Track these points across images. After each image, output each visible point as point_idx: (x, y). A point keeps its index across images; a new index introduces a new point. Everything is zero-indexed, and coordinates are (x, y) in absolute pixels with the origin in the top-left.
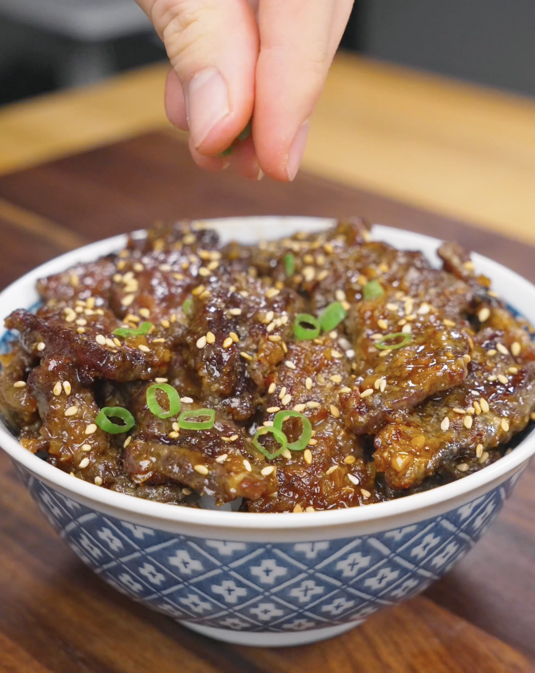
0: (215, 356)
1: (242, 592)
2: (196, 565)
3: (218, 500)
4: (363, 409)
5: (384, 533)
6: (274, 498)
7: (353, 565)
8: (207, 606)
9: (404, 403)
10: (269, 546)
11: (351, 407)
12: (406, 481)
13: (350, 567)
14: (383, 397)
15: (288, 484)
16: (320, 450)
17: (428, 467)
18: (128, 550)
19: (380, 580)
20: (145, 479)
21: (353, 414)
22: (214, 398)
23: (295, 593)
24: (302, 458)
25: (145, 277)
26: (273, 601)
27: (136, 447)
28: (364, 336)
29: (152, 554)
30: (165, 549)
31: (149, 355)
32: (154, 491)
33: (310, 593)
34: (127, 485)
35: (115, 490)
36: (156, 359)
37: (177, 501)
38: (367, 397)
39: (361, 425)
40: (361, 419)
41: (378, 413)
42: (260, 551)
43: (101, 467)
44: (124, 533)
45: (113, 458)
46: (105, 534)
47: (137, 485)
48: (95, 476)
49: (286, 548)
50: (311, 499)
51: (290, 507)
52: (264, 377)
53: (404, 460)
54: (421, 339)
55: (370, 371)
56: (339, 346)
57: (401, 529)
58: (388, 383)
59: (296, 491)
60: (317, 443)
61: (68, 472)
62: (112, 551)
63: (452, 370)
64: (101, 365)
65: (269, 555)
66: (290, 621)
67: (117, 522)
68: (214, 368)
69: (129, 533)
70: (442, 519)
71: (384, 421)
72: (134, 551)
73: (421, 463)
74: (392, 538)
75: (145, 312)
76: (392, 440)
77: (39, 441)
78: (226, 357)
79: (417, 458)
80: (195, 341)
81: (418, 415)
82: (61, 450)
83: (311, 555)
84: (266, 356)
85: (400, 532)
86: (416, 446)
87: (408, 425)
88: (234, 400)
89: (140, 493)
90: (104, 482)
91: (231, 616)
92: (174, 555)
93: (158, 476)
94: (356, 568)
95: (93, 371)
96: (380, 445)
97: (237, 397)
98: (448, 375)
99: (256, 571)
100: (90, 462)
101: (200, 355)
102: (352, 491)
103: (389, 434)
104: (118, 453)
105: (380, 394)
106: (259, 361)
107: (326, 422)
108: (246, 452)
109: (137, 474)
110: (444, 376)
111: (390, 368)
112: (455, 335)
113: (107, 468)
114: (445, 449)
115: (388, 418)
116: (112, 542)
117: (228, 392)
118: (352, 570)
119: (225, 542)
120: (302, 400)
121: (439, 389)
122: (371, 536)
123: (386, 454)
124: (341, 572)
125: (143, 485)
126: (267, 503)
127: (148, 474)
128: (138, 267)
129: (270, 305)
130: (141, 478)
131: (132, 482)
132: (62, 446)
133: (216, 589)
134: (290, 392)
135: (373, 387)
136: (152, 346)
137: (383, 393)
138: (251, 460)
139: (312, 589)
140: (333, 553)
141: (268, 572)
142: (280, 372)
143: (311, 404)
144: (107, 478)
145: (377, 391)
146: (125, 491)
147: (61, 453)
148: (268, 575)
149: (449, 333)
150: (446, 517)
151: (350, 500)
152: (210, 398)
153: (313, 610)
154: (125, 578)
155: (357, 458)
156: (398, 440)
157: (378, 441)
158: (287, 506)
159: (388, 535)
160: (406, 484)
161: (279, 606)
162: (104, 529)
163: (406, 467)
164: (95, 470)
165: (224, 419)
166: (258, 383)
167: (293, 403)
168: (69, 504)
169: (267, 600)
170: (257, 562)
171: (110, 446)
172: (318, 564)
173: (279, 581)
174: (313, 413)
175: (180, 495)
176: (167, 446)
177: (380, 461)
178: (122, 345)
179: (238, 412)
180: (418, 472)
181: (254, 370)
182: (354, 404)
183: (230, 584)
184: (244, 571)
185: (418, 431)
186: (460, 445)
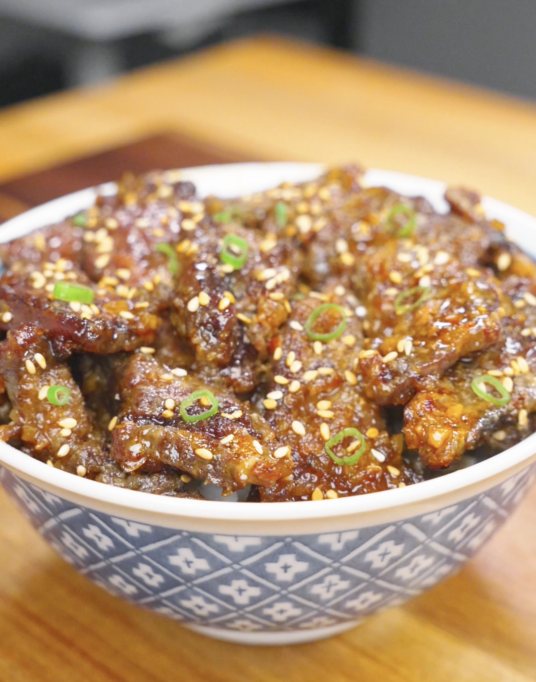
0: (210, 320)
1: (255, 592)
2: (202, 564)
3: (225, 488)
4: (388, 377)
5: (420, 517)
6: (289, 482)
7: (384, 555)
8: (213, 608)
9: (435, 367)
10: (288, 540)
11: (373, 374)
12: (446, 458)
13: (380, 558)
14: (409, 360)
15: (304, 465)
16: (338, 423)
17: (469, 440)
18: (120, 549)
19: (413, 570)
20: (137, 467)
21: (376, 382)
22: (211, 368)
23: (317, 589)
24: (317, 434)
25: (119, 234)
26: (290, 600)
27: (125, 428)
28: (375, 292)
29: (148, 554)
30: (163, 547)
31: (132, 322)
32: (148, 480)
33: (334, 589)
34: (115, 474)
35: (101, 481)
36: (141, 326)
37: (175, 490)
38: (391, 362)
39: (386, 394)
40: (386, 388)
41: (405, 381)
42: (278, 545)
43: (84, 455)
44: (115, 531)
45: (97, 443)
46: (92, 532)
47: (128, 474)
48: (78, 465)
49: (308, 540)
50: (332, 481)
51: (308, 491)
52: (266, 341)
53: (443, 434)
54: (444, 292)
55: (388, 332)
56: (348, 303)
57: (440, 511)
58: (414, 345)
59: (313, 471)
60: (334, 416)
61: (45, 462)
62: (100, 551)
63: (487, 326)
64: (79, 335)
65: (288, 549)
66: (309, 620)
67: (106, 518)
68: (211, 334)
69: (120, 530)
70: (484, 497)
71: (413, 390)
72: (127, 550)
73: (460, 436)
74: (429, 523)
75: (124, 274)
76: (425, 411)
77: (10, 428)
78: (223, 321)
79: (456, 431)
80: (186, 303)
81: (449, 379)
82: (36, 436)
83: (337, 547)
84: (267, 318)
85: (439, 515)
86: (453, 417)
87: (441, 392)
88: (234, 369)
89: (131, 483)
90: (88, 472)
91: (242, 617)
92: (176, 554)
93: (152, 463)
94: (388, 558)
95: (69, 343)
96: (410, 419)
97: (236, 366)
98: (483, 333)
99: (271, 568)
100: (71, 449)
101: (193, 320)
102: (379, 469)
103: (420, 404)
104: (102, 437)
105: (404, 358)
106: (260, 324)
107: (342, 389)
108: (253, 431)
109: (126, 461)
110: (479, 334)
111: (413, 326)
112: (482, 286)
113: (90, 454)
114: (486, 417)
115: (418, 386)
116: (100, 540)
117: (228, 360)
118: (382, 560)
119: (236, 537)
120: (312, 365)
121: (473, 349)
122: (406, 521)
123: (419, 429)
124: (370, 563)
125: (134, 474)
126: (282, 488)
127: (141, 461)
128: (112, 224)
129: (267, 260)
130: (132, 466)
131: (122, 470)
132: (37, 432)
133: (224, 590)
134: (299, 358)
135: (396, 349)
136: (135, 311)
137: (409, 357)
138: (261, 439)
139: (336, 584)
140: (362, 543)
141: (286, 568)
142: (284, 334)
143: (324, 371)
144: (91, 467)
145: (401, 354)
146: (114, 482)
147: (36, 441)
148: (286, 571)
149: (475, 284)
150: (488, 494)
151: (377, 480)
152: (206, 369)
153: (337, 607)
154: (116, 580)
155: (380, 431)
156: (431, 410)
157: (409, 413)
158: (304, 491)
159: (425, 519)
160: (445, 462)
161: (297, 605)
162: (91, 526)
163: (445, 442)
164: (78, 459)
165: (224, 393)
166: (259, 348)
167: (303, 370)
168: (49, 498)
169: (284, 599)
170: (273, 558)
171: (93, 429)
172: (345, 556)
173: (299, 577)
174: (326, 380)
175: (178, 482)
176: (162, 427)
177: (413, 436)
178: (101, 312)
179: (239, 384)
180: (458, 447)
181: (254, 334)
182: (376, 370)
183: (242, 584)
184: (258, 569)
185: (452, 399)
186: (501, 412)
